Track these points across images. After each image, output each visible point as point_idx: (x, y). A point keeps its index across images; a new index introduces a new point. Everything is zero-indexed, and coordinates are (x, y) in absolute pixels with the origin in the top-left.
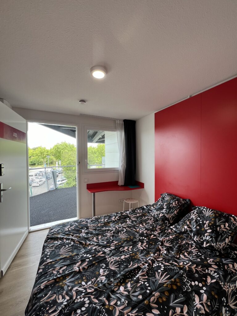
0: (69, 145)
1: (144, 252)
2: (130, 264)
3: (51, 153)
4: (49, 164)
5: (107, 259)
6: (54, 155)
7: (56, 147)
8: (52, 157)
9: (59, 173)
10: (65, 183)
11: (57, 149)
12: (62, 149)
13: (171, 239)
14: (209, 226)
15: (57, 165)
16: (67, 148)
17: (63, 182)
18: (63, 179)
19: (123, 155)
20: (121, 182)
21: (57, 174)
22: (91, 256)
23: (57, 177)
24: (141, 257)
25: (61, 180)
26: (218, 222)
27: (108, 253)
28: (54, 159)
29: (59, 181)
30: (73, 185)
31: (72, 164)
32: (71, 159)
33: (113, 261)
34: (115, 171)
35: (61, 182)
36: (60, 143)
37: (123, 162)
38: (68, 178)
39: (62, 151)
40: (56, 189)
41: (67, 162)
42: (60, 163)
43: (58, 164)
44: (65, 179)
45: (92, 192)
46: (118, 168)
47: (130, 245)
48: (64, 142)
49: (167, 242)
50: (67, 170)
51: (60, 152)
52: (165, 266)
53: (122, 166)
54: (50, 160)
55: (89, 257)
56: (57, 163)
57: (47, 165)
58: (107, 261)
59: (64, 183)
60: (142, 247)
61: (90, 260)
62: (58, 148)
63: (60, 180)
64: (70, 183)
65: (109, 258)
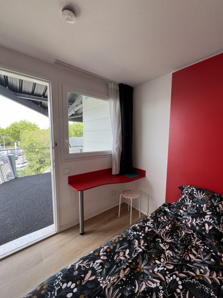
0: (30, 124)
1: (146, 256)
2: (135, 287)
3: (7, 133)
4: (6, 145)
5: (101, 285)
6: (11, 135)
7: (14, 127)
8: (9, 137)
9: (19, 155)
10: (27, 166)
11: (14, 129)
12: (21, 129)
13: (168, 230)
14: (207, 209)
15: (16, 147)
16: (27, 127)
17: (25, 164)
18: (24, 162)
19: (117, 134)
20: (115, 171)
21: (17, 156)
22: (74, 285)
23: (17, 159)
24: (144, 267)
25: (22, 163)
26: (215, 203)
27: (99, 271)
28: (12, 140)
29: (19, 164)
30: (37, 167)
31: (34, 144)
32: (33, 140)
33: (110, 287)
34: (107, 156)
35: (23, 165)
36: (19, 122)
37: (118, 143)
38: (30, 160)
39: (21, 131)
40: (16, 178)
41: (28, 143)
42: (19, 145)
43: (17, 145)
44: (26, 161)
45: (79, 191)
46: (111, 151)
47: (126, 249)
48: (23, 120)
49: (166, 235)
50: (29, 151)
51: (19, 132)
52: (181, 279)
53: (116, 149)
54: (6, 141)
55: (72, 287)
56: (15, 144)
57: (3, 147)
58: (102, 287)
59: (25, 166)
60: (140, 247)
61: (74, 293)
62: (16, 127)
63: (20, 162)
64: (34, 166)
65: (103, 280)
